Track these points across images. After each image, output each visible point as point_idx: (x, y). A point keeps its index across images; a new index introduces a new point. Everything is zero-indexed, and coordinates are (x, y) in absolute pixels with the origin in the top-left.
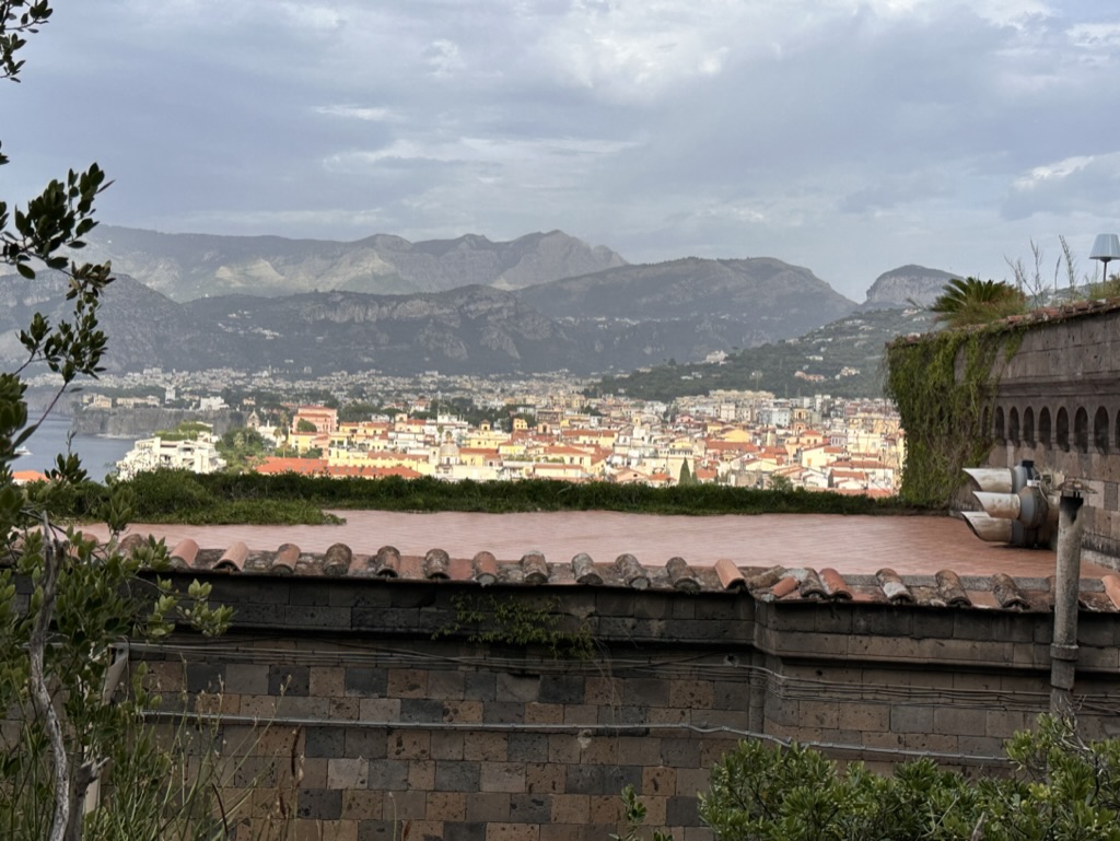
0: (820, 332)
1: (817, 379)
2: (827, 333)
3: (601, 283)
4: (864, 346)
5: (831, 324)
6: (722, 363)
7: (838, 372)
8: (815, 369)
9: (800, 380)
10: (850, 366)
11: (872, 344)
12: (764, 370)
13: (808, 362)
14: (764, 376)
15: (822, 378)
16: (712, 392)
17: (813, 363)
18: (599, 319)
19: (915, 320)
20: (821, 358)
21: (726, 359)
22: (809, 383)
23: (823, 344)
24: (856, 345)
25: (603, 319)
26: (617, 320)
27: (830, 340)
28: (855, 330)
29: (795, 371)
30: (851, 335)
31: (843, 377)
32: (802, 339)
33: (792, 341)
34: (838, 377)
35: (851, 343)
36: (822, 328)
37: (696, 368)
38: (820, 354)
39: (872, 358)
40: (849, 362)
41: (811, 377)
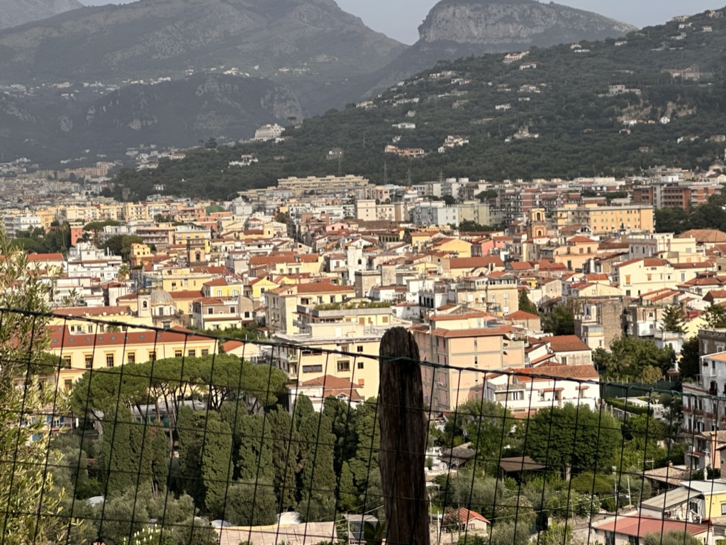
0: (400, 90)
1: (414, 154)
2: (409, 91)
3: (55, 34)
4: (466, 106)
5: (412, 80)
6: (278, 140)
7: (441, 143)
8: (409, 140)
9: (393, 157)
10: (455, 135)
11: (476, 103)
12: (342, 146)
13: (396, 132)
14: (345, 155)
15: (422, 152)
16: (282, 182)
17: (404, 132)
18: (61, 86)
19: (522, 67)
20: (413, 126)
21: (283, 135)
22: (406, 159)
23: (409, 107)
24: (456, 105)
25: (67, 85)
26: (86, 85)
27: (416, 100)
28: (445, 85)
29: (384, 146)
30: (442, 92)
31: (448, 150)
32: (377, 101)
33: (364, 104)
34: (441, 150)
35: (447, 103)
36: (401, 84)
37: (247, 149)
38: (410, 120)
39: (479, 122)
40: (452, 129)
41: (407, 152)
